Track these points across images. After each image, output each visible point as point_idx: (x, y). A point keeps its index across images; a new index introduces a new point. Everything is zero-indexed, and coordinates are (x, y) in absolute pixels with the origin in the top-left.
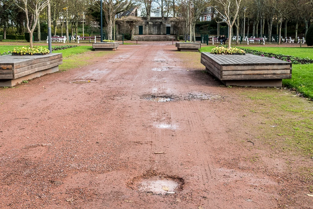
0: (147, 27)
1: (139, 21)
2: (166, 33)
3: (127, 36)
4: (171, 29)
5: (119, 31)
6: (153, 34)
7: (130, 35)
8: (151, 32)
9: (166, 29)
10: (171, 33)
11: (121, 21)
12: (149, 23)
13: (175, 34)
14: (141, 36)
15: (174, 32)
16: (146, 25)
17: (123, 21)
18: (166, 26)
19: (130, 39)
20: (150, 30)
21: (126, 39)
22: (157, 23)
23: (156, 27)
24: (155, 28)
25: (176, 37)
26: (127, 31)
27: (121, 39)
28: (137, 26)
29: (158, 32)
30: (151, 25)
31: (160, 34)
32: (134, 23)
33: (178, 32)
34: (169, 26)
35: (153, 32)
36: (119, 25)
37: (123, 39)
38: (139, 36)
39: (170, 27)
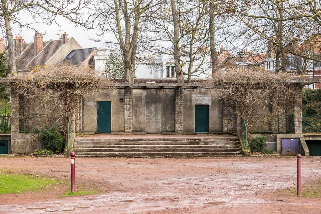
0: (127, 107)
1: (97, 82)
2: (193, 127)
3: (53, 138)
4: (211, 113)
5: (20, 121)
6: (148, 130)
7: (62, 133)
8: (140, 123)
9: (193, 112)
10: (211, 127)
11: (29, 82)
12: (134, 91)
13: (225, 129)
14: (104, 138)
15: (222, 123)
16: (121, 100)
17: (37, 84)
18: (194, 104)
19: (62, 151)
20: (136, 117)
21: (48, 148)
22: (162, 93)
23: (160, 106)
24: (156, 110)
25: (237, 142)
26: (52, 120)
27: (28, 149)
28: (92, 104)
29: (164, 124)
30: (139, 98)
31: (173, 132)
32: (76, 88)
33: (242, 122)
34: (204, 103)
35: (148, 122)
36: (21, 97)
37: (34, 148)
38: (97, 137)
39: (208, 105)
